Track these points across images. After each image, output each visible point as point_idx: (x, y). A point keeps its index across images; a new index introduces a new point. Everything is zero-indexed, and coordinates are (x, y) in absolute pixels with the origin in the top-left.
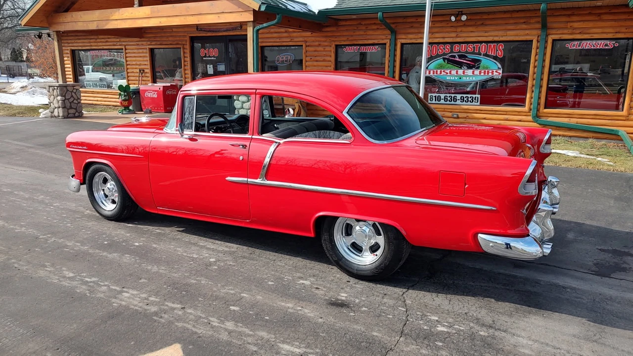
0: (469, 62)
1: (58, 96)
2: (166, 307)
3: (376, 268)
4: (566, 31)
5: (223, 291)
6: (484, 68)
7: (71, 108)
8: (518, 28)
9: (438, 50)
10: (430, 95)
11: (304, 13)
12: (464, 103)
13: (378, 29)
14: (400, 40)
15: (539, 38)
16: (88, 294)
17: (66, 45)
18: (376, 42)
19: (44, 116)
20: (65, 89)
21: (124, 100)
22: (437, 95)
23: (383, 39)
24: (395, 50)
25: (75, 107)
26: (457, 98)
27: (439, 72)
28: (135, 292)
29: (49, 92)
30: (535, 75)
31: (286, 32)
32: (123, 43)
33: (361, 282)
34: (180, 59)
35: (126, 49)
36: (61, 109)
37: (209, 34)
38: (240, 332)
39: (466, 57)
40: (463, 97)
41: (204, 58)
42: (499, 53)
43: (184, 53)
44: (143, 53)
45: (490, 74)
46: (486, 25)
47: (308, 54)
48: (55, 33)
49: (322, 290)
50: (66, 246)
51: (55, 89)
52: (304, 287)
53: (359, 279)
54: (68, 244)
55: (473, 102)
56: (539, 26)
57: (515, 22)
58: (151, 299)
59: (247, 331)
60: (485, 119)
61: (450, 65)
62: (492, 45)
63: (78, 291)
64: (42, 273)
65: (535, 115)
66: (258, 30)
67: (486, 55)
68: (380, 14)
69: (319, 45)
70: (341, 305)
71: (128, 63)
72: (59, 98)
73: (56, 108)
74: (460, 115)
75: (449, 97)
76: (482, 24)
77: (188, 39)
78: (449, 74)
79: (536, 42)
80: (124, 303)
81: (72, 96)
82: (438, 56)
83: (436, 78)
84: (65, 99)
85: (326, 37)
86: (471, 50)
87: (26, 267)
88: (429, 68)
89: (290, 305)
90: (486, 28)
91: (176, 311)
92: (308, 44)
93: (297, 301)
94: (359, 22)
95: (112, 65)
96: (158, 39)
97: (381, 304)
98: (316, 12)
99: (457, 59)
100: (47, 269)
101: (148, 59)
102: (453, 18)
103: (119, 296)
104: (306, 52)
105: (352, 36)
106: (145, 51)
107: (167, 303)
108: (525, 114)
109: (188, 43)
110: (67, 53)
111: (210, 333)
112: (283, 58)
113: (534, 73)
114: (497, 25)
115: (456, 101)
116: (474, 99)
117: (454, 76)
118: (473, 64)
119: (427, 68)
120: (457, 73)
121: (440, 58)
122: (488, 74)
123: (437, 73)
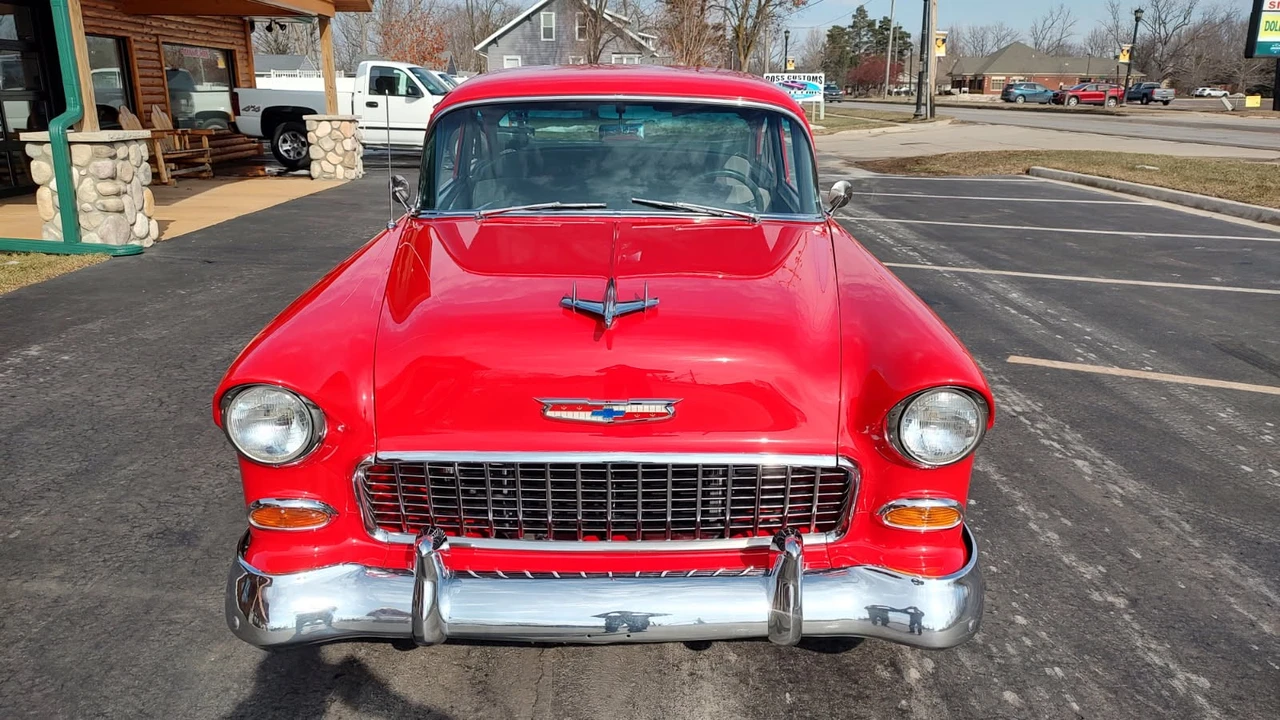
64: (1133, 487)
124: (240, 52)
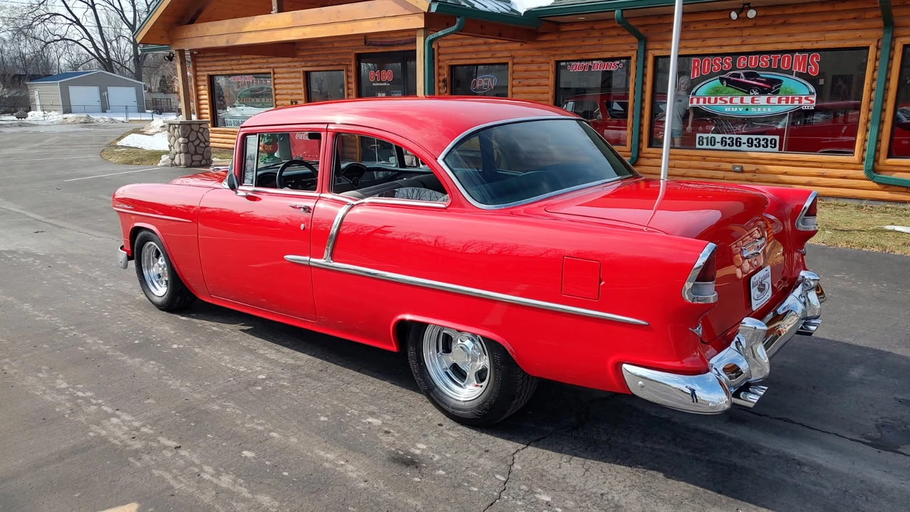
0: (761, 84)
1: (179, 137)
2: (155, 445)
3: (479, 407)
5: (248, 426)
6: (786, 93)
7: (196, 153)
8: (845, 28)
9: (712, 66)
10: (698, 135)
11: (502, 14)
12: (753, 148)
13: (619, 35)
14: (653, 52)
15: (880, 44)
16: (67, 416)
17: (203, 69)
18: (615, 55)
19: (163, 164)
20: (188, 127)
21: (266, 144)
22: (710, 135)
23: (626, 51)
24: (645, 67)
25: (201, 152)
26: (742, 141)
27: (713, 101)
28: (127, 418)
29: (169, 131)
30: (872, 103)
31: (485, 43)
32: (272, 65)
33: (460, 427)
34: (342, 86)
35: (274, 73)
36: (183, 154)
37: (381, 50)
38: (234, 492)
39: (758, 76)
40: (752, 139)
41: (374, 84)
42: (811, 69)
43: (348, 77)
44: (295, 78)
45: (796, 103)
46: (791, 24)
47: (516, 75)
48: (177, 52)
49: (393, 436)
50: (83, 344)
51: (176, 128)
52: (369, 428)
53: (458, 422)
54: (88, 341)
55: (767, 146)
56: (880, 23)
57: (841, 17)
58: (144, 430)
59: (245, 492)
60: (785, 173)
61: (731, 90)
62: (801, 56)
63: (58, 410)
64: (29, 380)
65: (870, 168)
66: (431, 42)
67: (790, 72)
68: (617, 13)
69: (532, 62)
70: (410, 462)
71: (277, 92)
72: (181, 140)
73: (177, 153)
74: (746, 167)
75: (729, 138)
76: (784, 24)
77: (352, 57)
78: (729, 104)
79: (875, 49)
80: (104, 433)
81: (198, 138)
82: (711, 75)
83: (709, 110)
84: (189, 141)
85: (543, 49)
86: (766, 65)
87: (16, 371)
88: (697, 94)
89: (331, 456)
90: (792, 29)
91: (164, 452)
92: (515, 61)
93: (345, 450)
94: (590, 25)
95: (262, 95)
96: (316, 59)
97: (474, 466)
98: (522, 12)
99: (743, 80)
100: (41, 375)
101: (302, 86)
102: (734, 15)
103: (105, 422)
104: (513, 72)
105: (580, 46)
106: (298, 75)
107: (160, 438)
108: (853, 166)
109: (353, 63)
110: (204, 80)
111: (191, 490)
112: (481, 82)
113: (871, 100)
114: (808, 24)
115: (740, 145)
116: (769, 142)
117: (736, 106)
118: (769, 86)
119: (694, 94)
120: (742, 100)
121: (716, 78)
122: (792, 102)
123: (709, 102)
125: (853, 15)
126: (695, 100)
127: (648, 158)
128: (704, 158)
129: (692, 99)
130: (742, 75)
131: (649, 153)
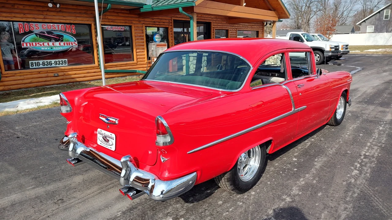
0: (55, 37)
4: (106, 20)
6: (66, 41)
8: (82, 16)
9: (30, 27)
10: (30, 62)
12: (57, 65)
22: (36, 61)
26: (52, 63)
27: (34, 44)
39: (53, 33)
40: (56, 62)
42: (73, 31)
45: (71, 45)
46: (63, 12)
55: (63, 64)
57: (80, 12)
61: (42, 39)
62: (68, 26)
67: (65, 32)
74: (60, 74)
75: (46, 62)
78: (42, 46)
79: (94, 25)
82: (31, 32)
83: (33, 49)
86: (55, 28)
88: (25, 41)
90: (64, 14)
99: (47, 35)
102: (50, 5)
108: (96, 68)
114: (69, 13)
115: (52, 65)
116: (63, 62)
117: (46, 47)
118: (58, 38)
119: (23, 41)
120: (48, 44)
121: (33, 33)
122: (69, 45)
123: (33, 45)
124: (260, 31)
125: (84, 12)
126: (25, 45)
127: (6, 77)
128: (39, 73)
129: (23, 44)
130: (45, 32)
131: (8, 74)
